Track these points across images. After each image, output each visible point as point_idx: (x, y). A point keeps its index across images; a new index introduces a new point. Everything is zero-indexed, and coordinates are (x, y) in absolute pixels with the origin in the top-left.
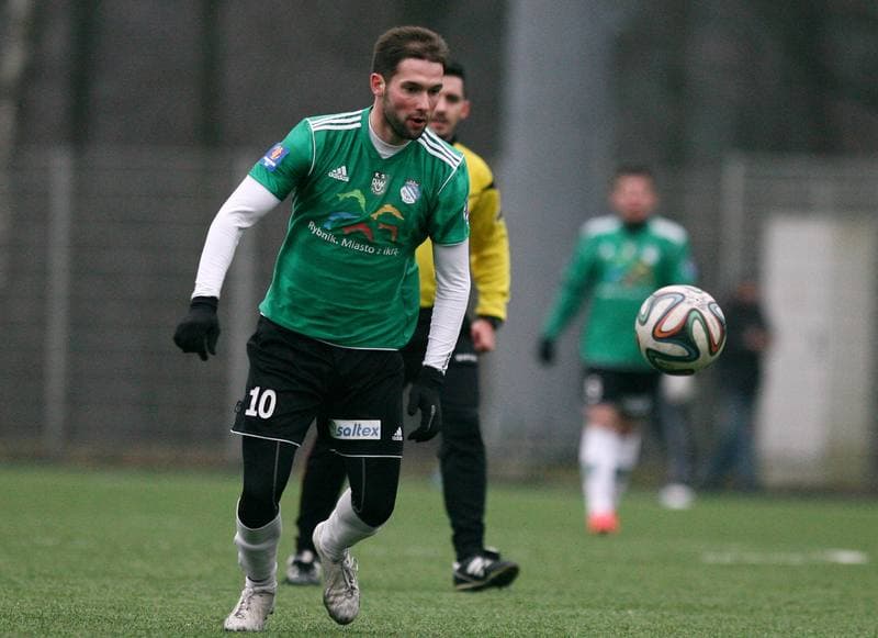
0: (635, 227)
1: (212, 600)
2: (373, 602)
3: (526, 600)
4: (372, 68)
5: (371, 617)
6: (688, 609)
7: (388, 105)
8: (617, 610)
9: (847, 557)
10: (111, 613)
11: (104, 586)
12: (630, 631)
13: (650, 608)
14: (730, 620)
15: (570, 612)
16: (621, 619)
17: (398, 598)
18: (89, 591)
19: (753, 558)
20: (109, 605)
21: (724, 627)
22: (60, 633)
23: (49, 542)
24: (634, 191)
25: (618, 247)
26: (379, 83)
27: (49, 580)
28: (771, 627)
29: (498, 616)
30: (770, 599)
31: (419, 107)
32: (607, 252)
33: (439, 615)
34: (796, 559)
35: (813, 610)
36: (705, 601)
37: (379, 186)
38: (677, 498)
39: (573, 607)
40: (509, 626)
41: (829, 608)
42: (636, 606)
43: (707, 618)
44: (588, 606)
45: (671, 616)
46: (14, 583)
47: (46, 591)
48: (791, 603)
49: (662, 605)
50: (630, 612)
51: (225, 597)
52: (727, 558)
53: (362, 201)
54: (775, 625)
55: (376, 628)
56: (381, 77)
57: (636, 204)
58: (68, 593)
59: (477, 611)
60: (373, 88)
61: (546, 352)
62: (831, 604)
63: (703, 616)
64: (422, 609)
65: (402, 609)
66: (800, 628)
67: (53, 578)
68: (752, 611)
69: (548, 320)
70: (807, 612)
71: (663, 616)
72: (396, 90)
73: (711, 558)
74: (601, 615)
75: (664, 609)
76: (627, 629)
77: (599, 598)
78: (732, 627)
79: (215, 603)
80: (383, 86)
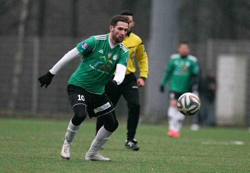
0: (184, 57)
1: (75, 153)
2: (116, 154)
3: (156, 154)
4: (110, 24)
5: (116, 158)
6: (198, 156)
7: (114, 34)
8: (179, 156)
9: (239, 143)
10: (49, 157)
11: (47, 150)
12: (183, 162)
13: (188, 156)
14: (209, 159)
15: (167, 157)
16: (181, 158)
17: (123, 153)
18: (43, 151)
19: (215, 143)
20: (48, 154)
21: (207, 161)
22: (36, 162)
23: (33, 138)
24: (184, 48)
25: (179, 62)
26: (112, 28)
27: (33, 148)
28: (219, 161)
29: (149, 158)
30: (219, 154)
31: (122, 34)
32: (177, 63)
33: (134, 157)
34: (225, 143)
35: (230, 156)
36: (202, 154)
37: (109, 55)
38: (195, 128)
39: (168, 155)
40: (152, 160)
41: (234, 156)
42: (184, 155)
43: (203, 158)
44: (172, 155)
45: (193, 158)
46: (24, 149)
47: (32, 151)
48: (224, 155)
49: (192, 155)
50: (183, 157)
51: (78, 152)
52: (208, 143)
53: (105, 59)
54: (220, 160)
55: (117, 161)
56: (112, 26)
57: (184, 51)
58: (38, 151)
59: (144, 156)
60: (110, 29)
61: (162, 89)
62: (235, 155)
63: (202, 158)
64: (129, 156)
65: (124, 156)
66: (227, 161)
67: (34, 147)
68: (214, 157)
69: (162, 81)
70: (229, 157)
71: (191, 158)
72: (116, 29)
73: (204, 143)
74: (176, 158)
75: (192, 156)
76: (182, 161)
77: (175, 153)
78: (209, 161)
79: (76, 154)
80: (113, 29)
